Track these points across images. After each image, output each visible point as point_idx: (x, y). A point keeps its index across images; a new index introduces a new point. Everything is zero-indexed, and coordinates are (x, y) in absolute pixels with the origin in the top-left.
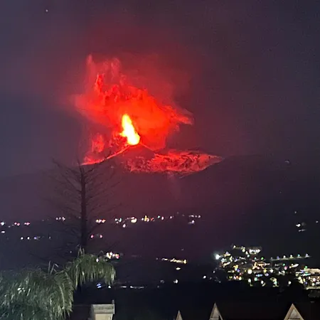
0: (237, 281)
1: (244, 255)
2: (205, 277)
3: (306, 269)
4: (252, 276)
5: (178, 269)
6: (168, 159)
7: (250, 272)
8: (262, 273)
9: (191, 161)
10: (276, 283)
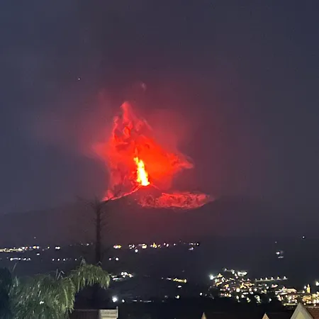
0: (227, 298)
1: (233, 276)
2: (201, 294)
3: (284, 289)
4: (240, 294)
5: (180, 287)
6: (173, 197)
7: (238, 290)
8: (248, 291)
9: (191, 200)
10: (259, 300)
